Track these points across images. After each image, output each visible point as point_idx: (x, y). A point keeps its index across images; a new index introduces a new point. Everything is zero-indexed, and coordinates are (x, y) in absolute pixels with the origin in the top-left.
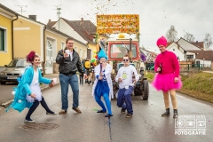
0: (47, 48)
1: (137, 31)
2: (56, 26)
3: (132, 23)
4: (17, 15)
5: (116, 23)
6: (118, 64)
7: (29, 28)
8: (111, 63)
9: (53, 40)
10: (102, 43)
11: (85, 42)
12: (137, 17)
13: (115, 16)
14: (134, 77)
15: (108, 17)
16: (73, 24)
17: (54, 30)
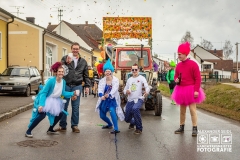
0: (47, 55)
1: (150, 36)
2: (56, 30)
3: (143, 27)
4: (13, 17)
5: (126, 26)
6: (127, 74)
7: (25, 32)
8: (119, 72)
9: (53, 46)
10: (109, 50)
11: (90, 49)
12: (149, 20)
13: (124, 19)
14: (144, 89)
15: (116, 19)
16: (76, 28)
17: (55, 34)
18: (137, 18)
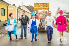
0: (19, 15)
1: (48, 9)
2: (21, 8)
3: (46, 6)
4: (9, 4)
5: (41, 6)
6: (42, 20)
7: (13, 8)
8: (39, 20)
9: (20, 12)
10: (36, 13)
11: (31, 13)
12: (48, 4)
13: (41, 4)
15: (38, 4)
18: (45, 3)
